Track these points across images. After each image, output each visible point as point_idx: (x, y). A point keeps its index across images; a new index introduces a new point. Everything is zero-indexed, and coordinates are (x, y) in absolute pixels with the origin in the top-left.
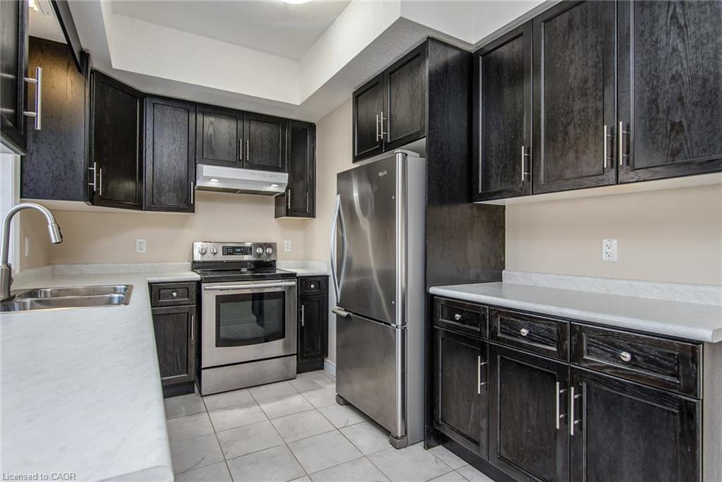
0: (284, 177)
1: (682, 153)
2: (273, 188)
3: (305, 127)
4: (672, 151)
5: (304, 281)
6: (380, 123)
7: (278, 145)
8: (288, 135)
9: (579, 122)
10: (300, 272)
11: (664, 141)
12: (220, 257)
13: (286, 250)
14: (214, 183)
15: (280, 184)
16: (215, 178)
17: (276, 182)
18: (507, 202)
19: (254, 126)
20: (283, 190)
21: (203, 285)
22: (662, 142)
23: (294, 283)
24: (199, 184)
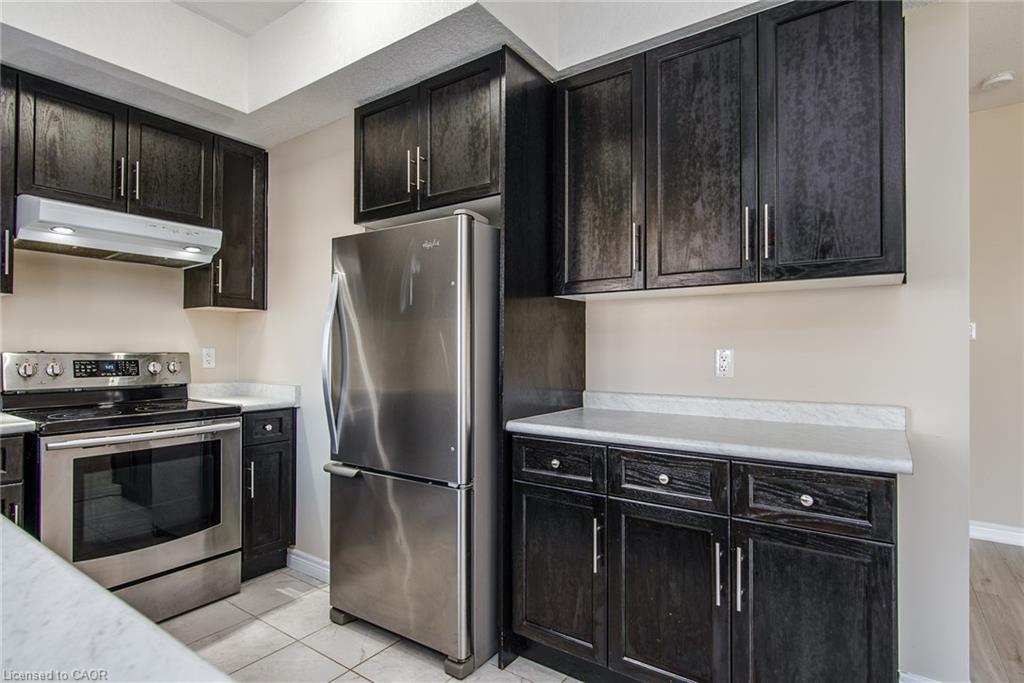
0: (214, 238)
1: (834, 250)
2: (189, 255)
3: (249, 153)
4: (822, 246)
5: (252, 420)
6: (414, 165)
7: (198, 179)
8: (217, 164)
9: (710, 199)
10: (247, 404)
11: (814, 234)
12: (70, 382)
13: (205, 365)
14: (61, 237)
15: (203, 249)
16: (66, 226)
17: (197, 244)
18: (588, 298)
19: (149, 139)
20: (207, 259)
21: (43, 440)
22: (811, 234)
23: (237, 424)
24: (23, 234)
